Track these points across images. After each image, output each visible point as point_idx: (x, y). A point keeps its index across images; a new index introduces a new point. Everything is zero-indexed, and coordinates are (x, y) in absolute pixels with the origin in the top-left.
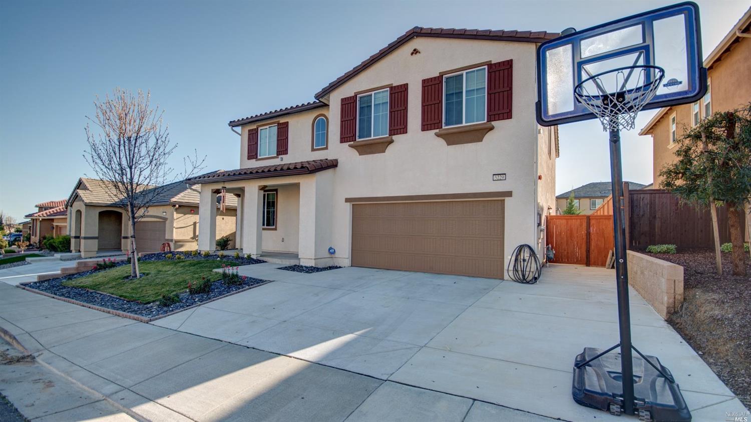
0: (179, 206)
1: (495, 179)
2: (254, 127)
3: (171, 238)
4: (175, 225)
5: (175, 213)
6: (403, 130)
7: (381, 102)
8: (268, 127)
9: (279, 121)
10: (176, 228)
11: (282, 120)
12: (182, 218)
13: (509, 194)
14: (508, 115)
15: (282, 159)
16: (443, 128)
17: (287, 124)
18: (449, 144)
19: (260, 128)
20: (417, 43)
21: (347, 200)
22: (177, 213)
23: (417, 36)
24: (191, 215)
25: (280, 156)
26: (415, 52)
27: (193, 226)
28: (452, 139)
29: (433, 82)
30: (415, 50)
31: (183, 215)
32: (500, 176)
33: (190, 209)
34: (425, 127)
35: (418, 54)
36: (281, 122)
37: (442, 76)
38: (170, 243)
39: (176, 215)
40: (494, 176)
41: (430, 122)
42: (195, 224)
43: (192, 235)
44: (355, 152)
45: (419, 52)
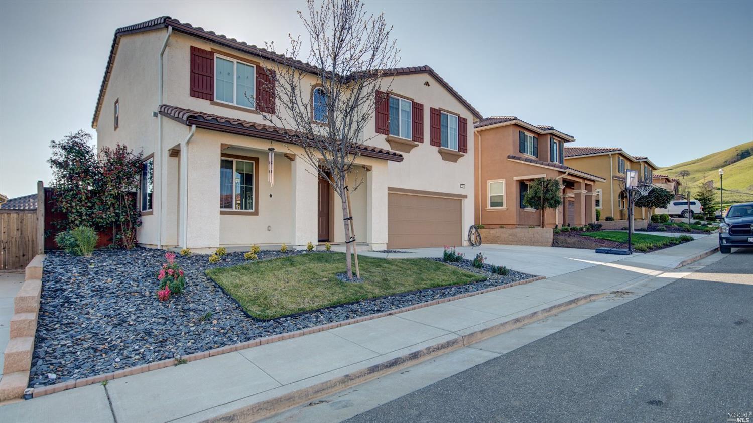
1: (461, 186)
6: (421, 140)
7: (405, 110)
8: (235, 61)
9: (259, 63)
11: (266, 65)
13: (465, 197)
14: (466, 150)
15: (265, 118)
16: (441, 147)
17: (272, 74)
18: (444, 159)
19: (216, 55)
23: (429, 73)
25: (261, 114)
26: (427, 84)
28: (446, 156)
29: (436, 113)
30: (427, 82)
32: (463, 185)
34: (432, 143)
36: (261, 65)
37: (440, 111)
41: (433, 139)
45: (429, 85)
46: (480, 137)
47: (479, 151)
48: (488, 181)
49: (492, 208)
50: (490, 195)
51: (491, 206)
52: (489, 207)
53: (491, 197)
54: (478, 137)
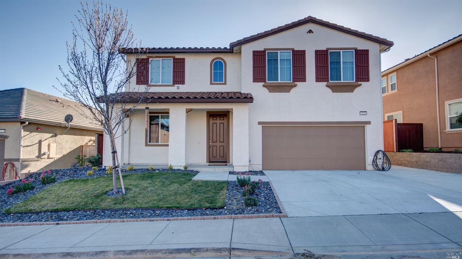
0: (29, 124)
1: (361, 114)
2: (144, 57)
3: (18, 158)
4: (22, 143)
5: (22, 130)
6: (303, 79)
7: (285, 59)
8: (161, 59)
9: (175, 56)
10: (24, 147)
11: (178, 56)
12: (29, 136)
13: (369, 123)
14: (367, 79)
15: (178, 88)
16: (330, 82)
17: (183, 60)
18: (334, 91)
19: (150, 59)
20: (311, 26)
21: (260, 123)
22: (24, 131)
23: (311, 22)
24: (37, 133)
25: (176, 86)
26: (310, 31)
27: (38, 145)
28: (336, 88)
29: (323, 53)
30: (310, 30)
31: (29, 133)
32: (363, 113)
33: (36, 127)
34: (318, 79)
35: (311, 33)
36: (176, 57)
37: (328, 50)
38: (16, 163)
39: (23, 133)
40: (361, 112)
41: (321, 76)
42: (40, 142)
43: (37, 154)
44: (266, 90)
45: (312, 32)
46: (436, 59)
47: (435, 73)
48: (446, 102)
49: (452, 130)
50: (449, 116)
51: (451, 128)
52: (448, 129)
53: (450, 118)
54: (434, 59)
